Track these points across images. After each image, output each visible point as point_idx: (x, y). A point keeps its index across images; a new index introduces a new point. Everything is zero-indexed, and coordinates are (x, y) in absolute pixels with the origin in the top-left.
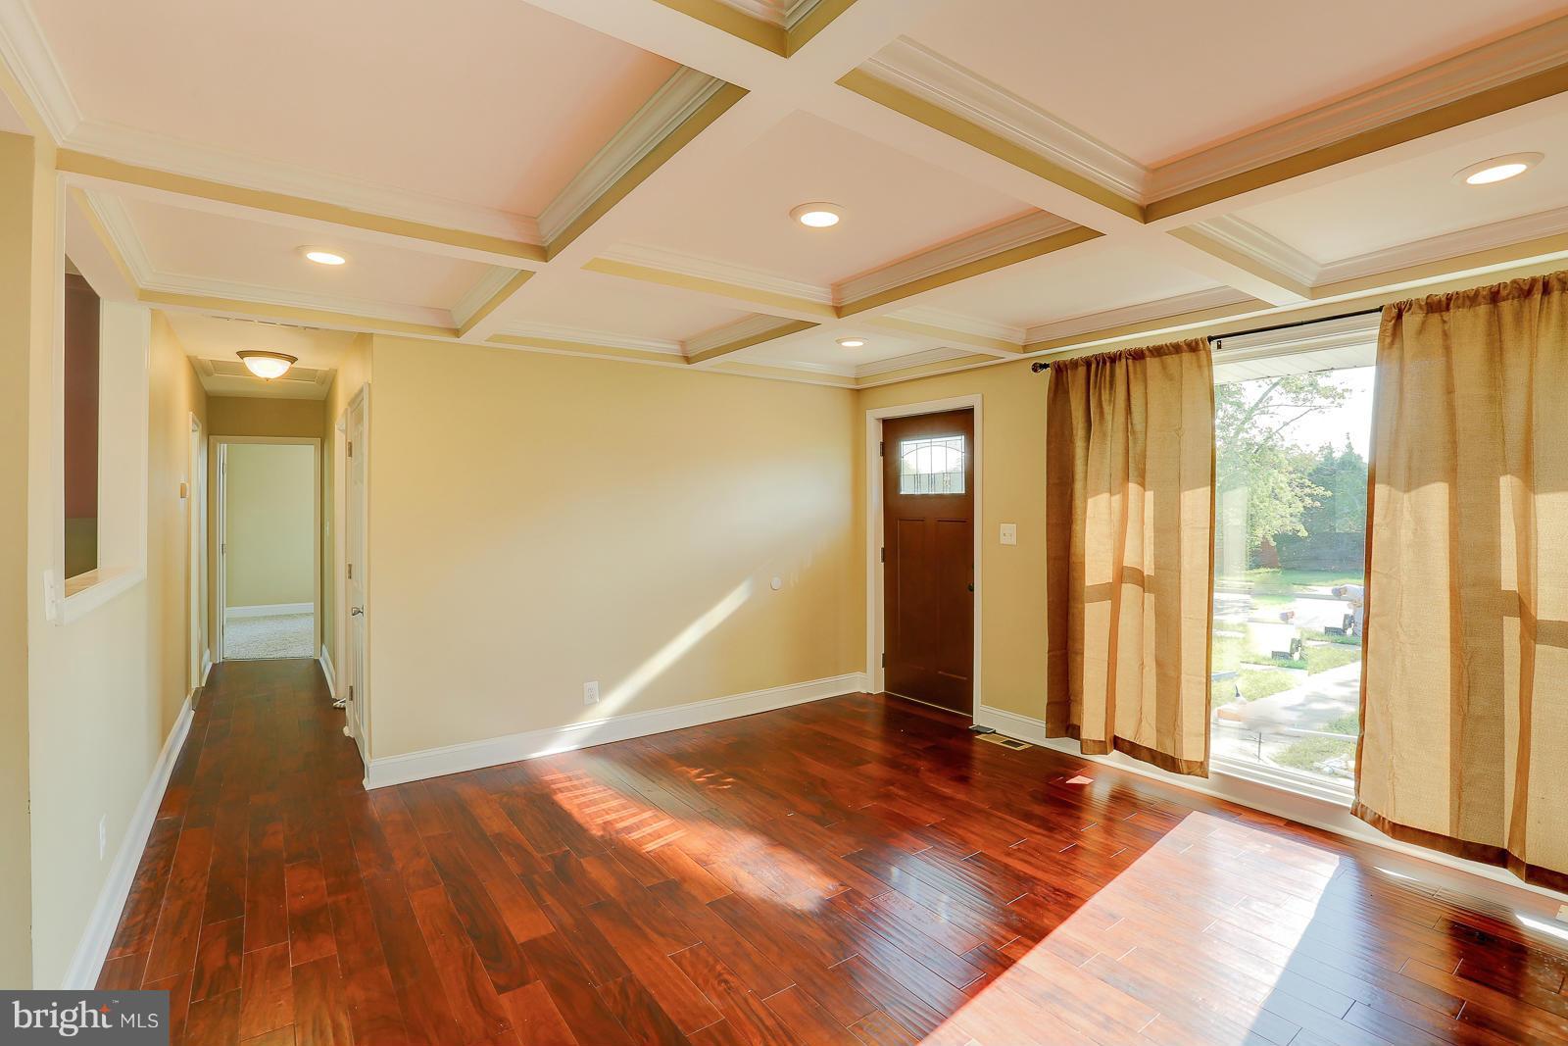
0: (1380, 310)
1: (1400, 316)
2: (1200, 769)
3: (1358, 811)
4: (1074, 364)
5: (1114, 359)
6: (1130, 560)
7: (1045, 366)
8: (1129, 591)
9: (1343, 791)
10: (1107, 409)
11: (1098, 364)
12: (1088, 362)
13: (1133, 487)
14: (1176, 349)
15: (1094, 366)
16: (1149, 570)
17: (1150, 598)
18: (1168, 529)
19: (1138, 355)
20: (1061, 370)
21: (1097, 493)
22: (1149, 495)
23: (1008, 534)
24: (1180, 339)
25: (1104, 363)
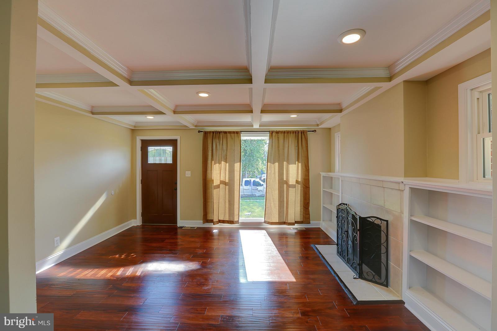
0: (269, 131)
1: (272, 133)
2: (237, 222)
3: (265, 222)
4: (210, 132)
5: (220, 132)
6: (222, 179)
7: (202, 132)
8: (221, 186)
9: (262, 220)
10: (218, 144)
11: (216, 133)
12: (213, 132)
13: (223, 162)
14: (234, 132)
15: (215, 133)
16: (227, 181)
17: (227, 187)
18: (232, 172)
19: (225, 132)
20: (206, 133)
21: (215, 164)
22: (227, 164)
23: (188, 174)
24: (235, 130)
25: (217, 133)
